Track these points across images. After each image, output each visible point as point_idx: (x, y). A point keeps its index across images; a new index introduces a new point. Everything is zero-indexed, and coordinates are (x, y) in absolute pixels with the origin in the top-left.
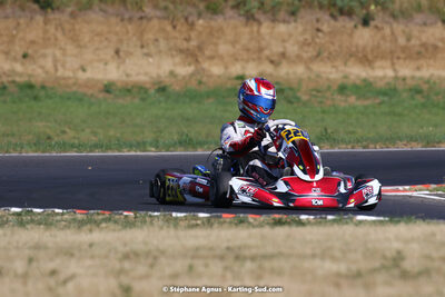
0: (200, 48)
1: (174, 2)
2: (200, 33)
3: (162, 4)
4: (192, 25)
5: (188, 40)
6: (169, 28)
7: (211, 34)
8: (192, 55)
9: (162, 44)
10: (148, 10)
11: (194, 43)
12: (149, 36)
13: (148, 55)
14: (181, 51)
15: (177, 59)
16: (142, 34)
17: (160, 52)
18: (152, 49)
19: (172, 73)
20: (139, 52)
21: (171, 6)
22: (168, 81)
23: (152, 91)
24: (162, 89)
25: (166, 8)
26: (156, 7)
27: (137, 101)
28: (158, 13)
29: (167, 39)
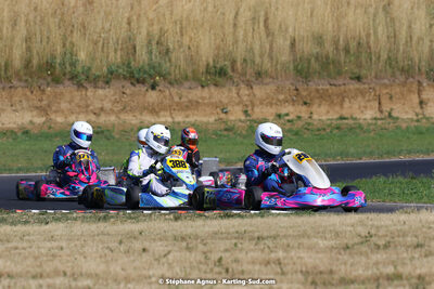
0: (49, 106)
1: (31, 77)
2: (49, 96)
3: (24, 78)
4: (43, 91)
5: (41, 100)
6: (29, 93)
7: (55, 96)
8: (43, 110)
9: (25, 104)
10: (15, 82)
11: (45, 102)
12: (16, 99)
13: (15, 111)
14: (37, 108)
15: (35, 113)
16: (11, 97)
17: (23, 108)
18: (19, 107)
19: (31, 122)
20: (9, 109)
21: (30, 80)
22: (29, 127)
23: (19, 134)
24: (26, 132)
25: (26, 81)
26: (20, 80)
27: (10, 140)
28: (22, 84)
29: (28, 100)
